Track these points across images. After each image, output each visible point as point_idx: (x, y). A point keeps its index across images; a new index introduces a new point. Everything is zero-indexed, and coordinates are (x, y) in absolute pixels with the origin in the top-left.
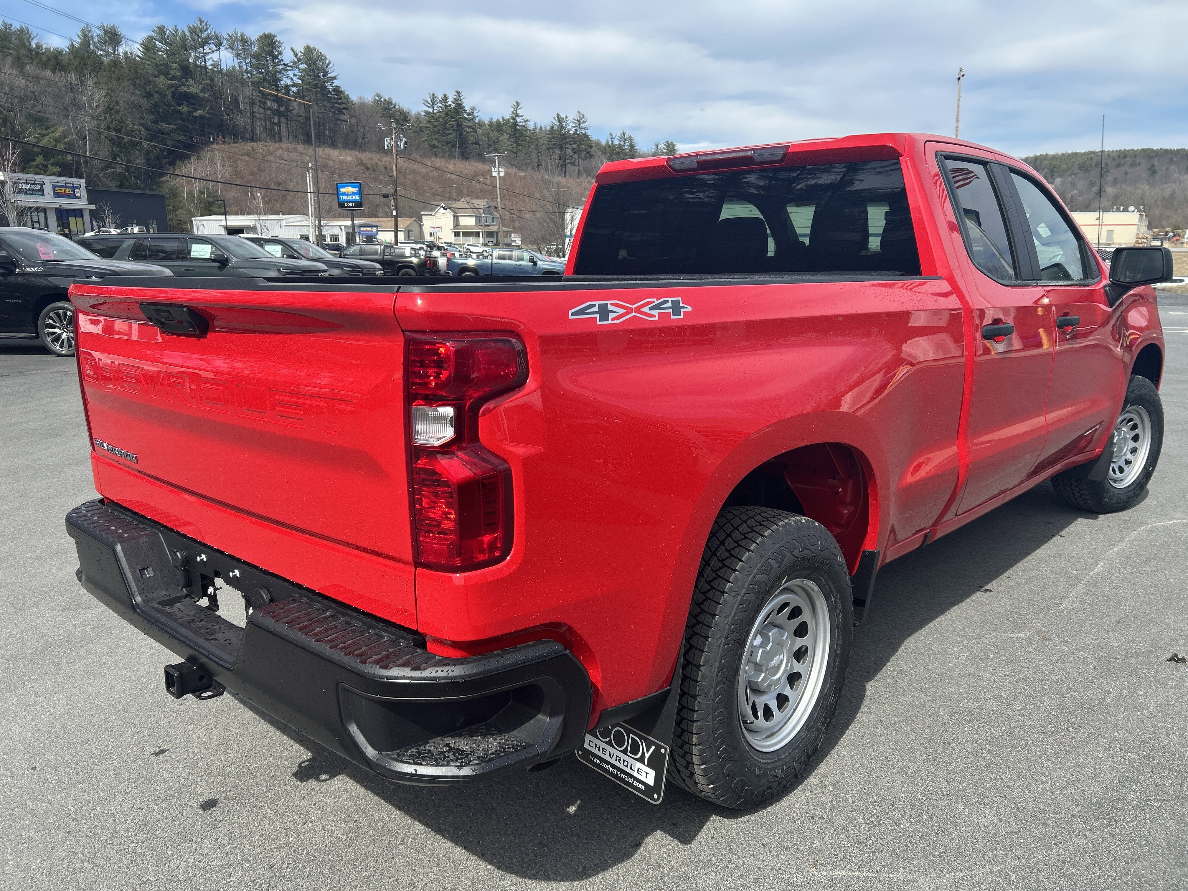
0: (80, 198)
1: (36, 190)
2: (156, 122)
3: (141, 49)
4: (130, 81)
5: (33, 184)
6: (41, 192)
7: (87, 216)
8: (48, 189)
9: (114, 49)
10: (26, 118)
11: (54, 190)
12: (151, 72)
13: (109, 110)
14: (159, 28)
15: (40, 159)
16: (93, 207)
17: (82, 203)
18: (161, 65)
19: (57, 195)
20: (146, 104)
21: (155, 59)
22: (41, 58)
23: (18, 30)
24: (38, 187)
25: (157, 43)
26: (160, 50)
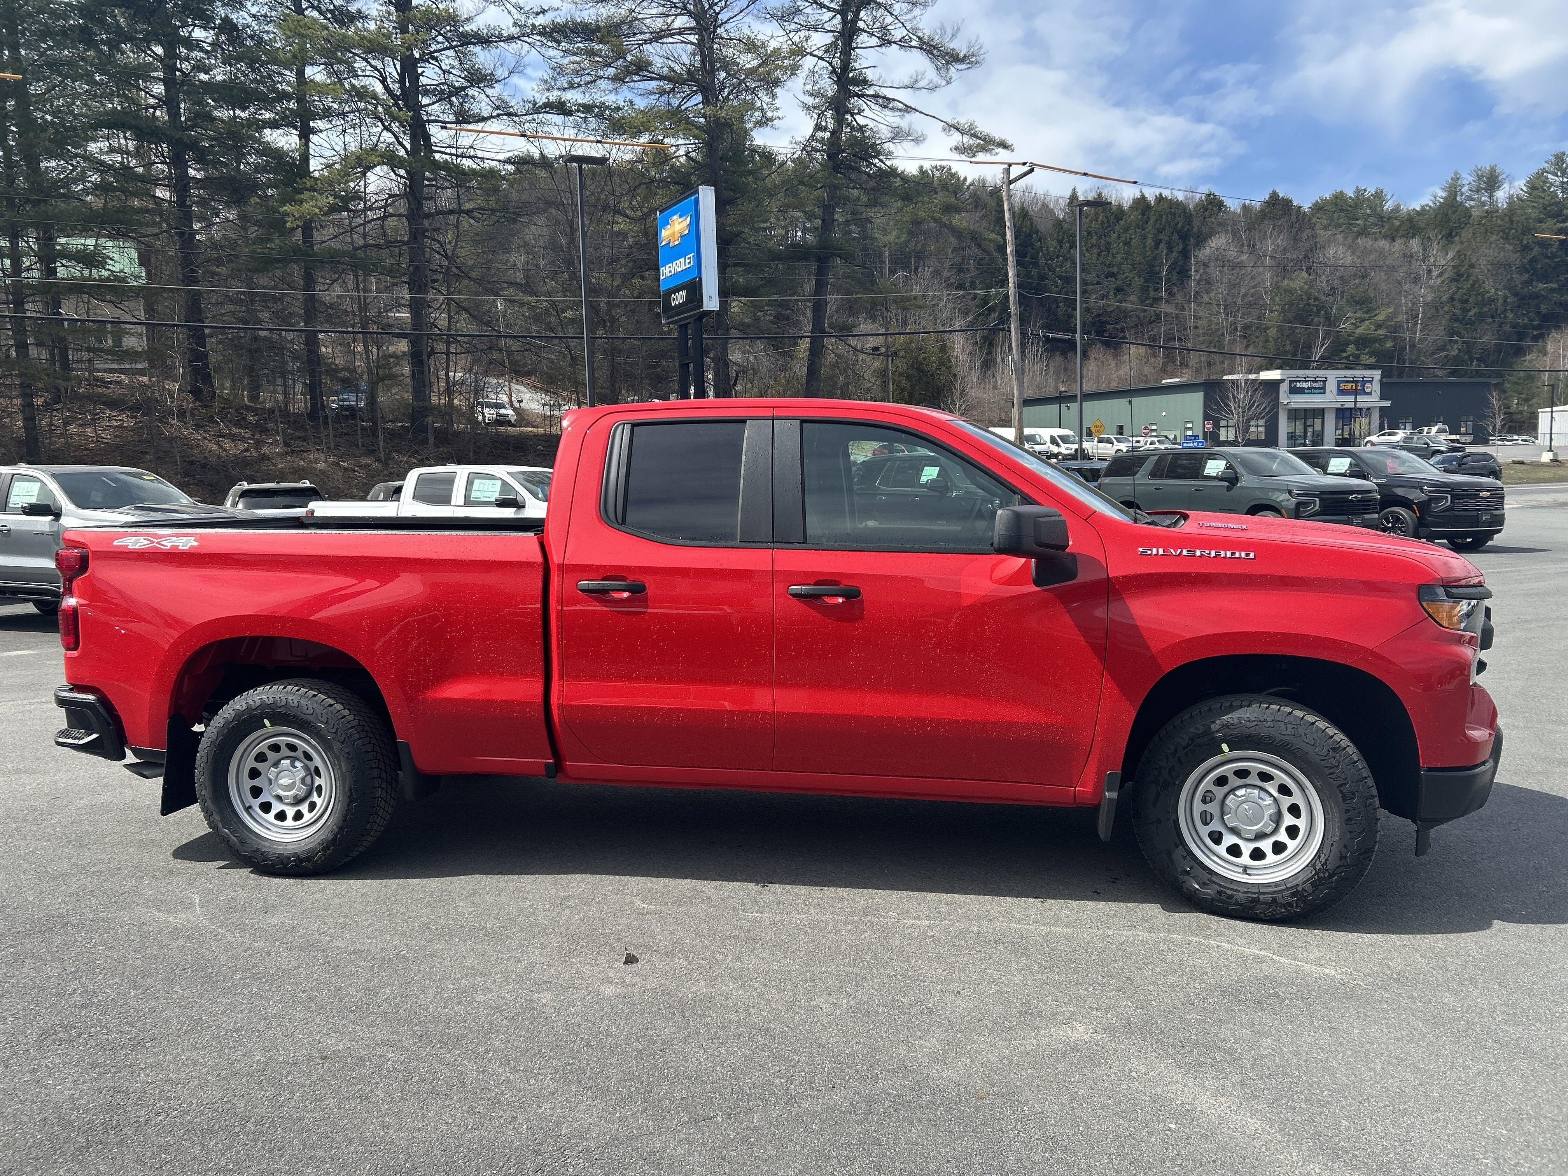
0: (1370, 394)
1: (1316, 388)
2: (1529, 282)
3: (1525, 189)
4: (1501, 234)
5: (1313, 381)
6: (1322, 390)
7: (1376, 417)
8: (1331, 386)
9: (1491, 196)
10: (1348, 301)
11: (1339, 386)
12: (1533, 216)
13: (1457, 277)
14: (1556, 157)
15: (1351, 349)
16: (1388, 404)
17: (1372, 399)
18: (1550, 205)
19: (1341, 392)
20: (1516, 259)
21: (1543, 198)
22: (1393, 224)
23: (1372, 195)
24: (1319, 384)
25: (1550, 176)
26: (1552, 184)
